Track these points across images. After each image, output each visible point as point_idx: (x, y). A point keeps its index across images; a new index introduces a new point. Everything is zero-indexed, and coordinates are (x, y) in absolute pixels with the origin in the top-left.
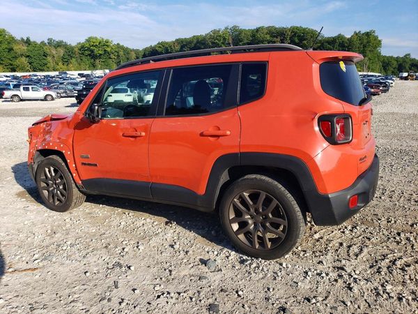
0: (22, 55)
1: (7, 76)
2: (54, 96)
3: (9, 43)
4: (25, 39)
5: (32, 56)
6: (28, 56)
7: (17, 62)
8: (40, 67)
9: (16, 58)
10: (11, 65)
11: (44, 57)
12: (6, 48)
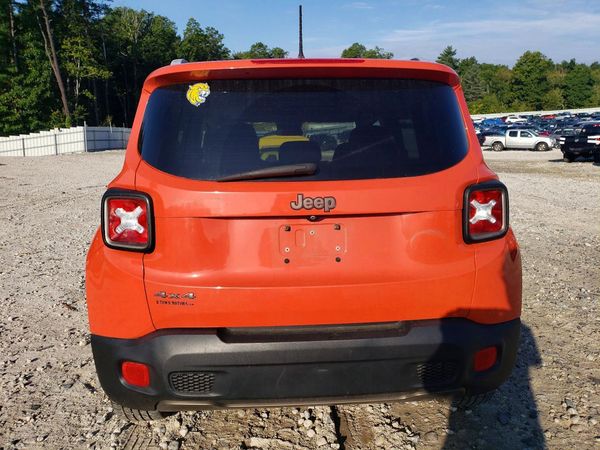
0: (556, 86)
1: (523, 117)
2: (550, 145)
3: (542, 71)
4: (569, 62)
5: (570, 86)
6: (564, 87)
7: (547, 97)
8: (579, 102)
9: (546, 90)
10: (538, 100)
11: (589, 87)
12: (537, 78)
